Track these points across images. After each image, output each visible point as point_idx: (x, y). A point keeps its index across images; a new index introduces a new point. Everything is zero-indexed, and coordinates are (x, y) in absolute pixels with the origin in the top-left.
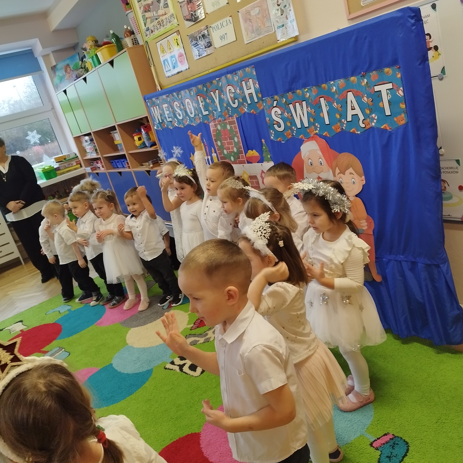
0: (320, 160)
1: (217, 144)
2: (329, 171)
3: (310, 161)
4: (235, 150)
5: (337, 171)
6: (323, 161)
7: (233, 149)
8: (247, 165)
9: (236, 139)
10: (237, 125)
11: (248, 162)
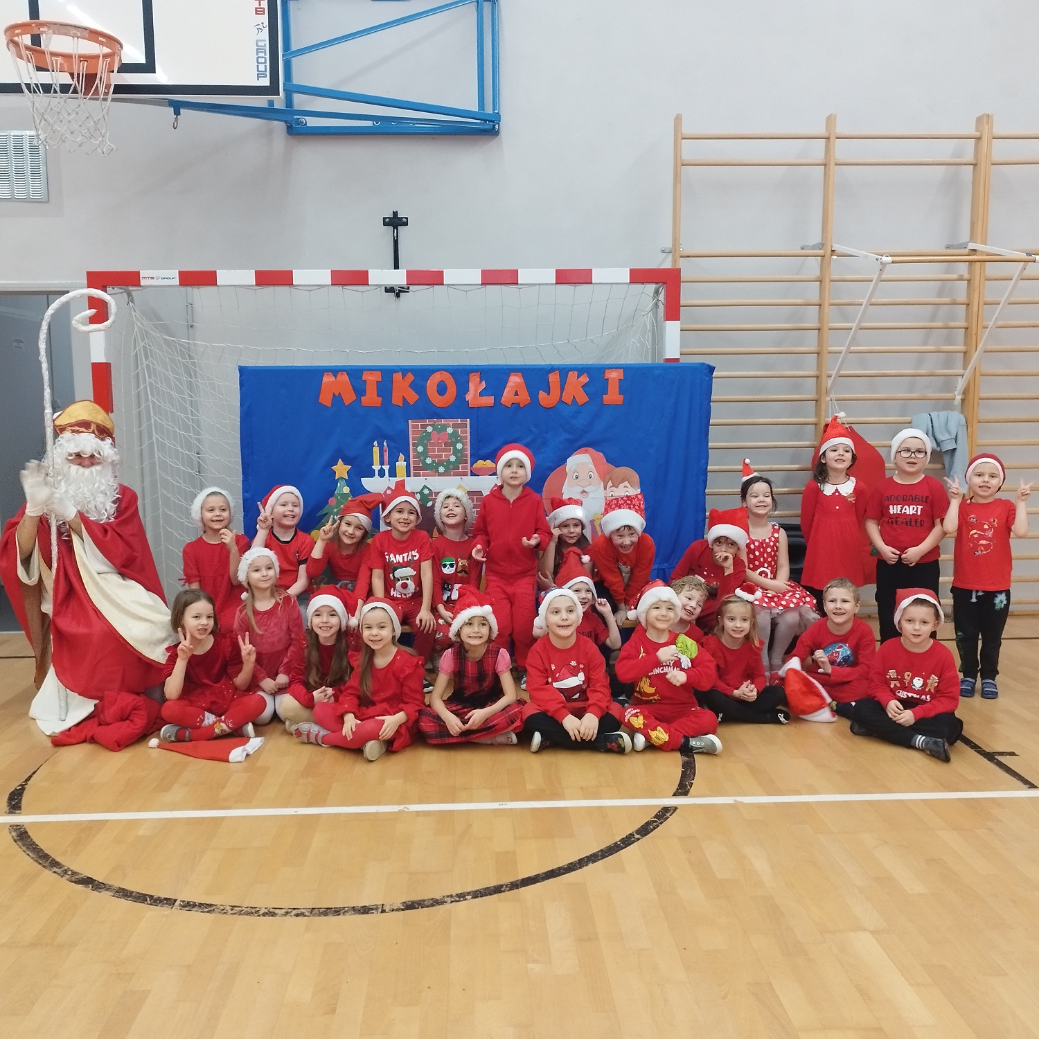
0: (591, 473)
1: (415, 451)
2: (600, 484)
3: (576, 474)
4: (453, 458)
5: (610, 484)
6: (595, 475)
7: (448, 456)
8: (469, 478)
9: (459, 446)
10: (468, 429)
11: (473, 474)
